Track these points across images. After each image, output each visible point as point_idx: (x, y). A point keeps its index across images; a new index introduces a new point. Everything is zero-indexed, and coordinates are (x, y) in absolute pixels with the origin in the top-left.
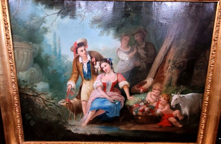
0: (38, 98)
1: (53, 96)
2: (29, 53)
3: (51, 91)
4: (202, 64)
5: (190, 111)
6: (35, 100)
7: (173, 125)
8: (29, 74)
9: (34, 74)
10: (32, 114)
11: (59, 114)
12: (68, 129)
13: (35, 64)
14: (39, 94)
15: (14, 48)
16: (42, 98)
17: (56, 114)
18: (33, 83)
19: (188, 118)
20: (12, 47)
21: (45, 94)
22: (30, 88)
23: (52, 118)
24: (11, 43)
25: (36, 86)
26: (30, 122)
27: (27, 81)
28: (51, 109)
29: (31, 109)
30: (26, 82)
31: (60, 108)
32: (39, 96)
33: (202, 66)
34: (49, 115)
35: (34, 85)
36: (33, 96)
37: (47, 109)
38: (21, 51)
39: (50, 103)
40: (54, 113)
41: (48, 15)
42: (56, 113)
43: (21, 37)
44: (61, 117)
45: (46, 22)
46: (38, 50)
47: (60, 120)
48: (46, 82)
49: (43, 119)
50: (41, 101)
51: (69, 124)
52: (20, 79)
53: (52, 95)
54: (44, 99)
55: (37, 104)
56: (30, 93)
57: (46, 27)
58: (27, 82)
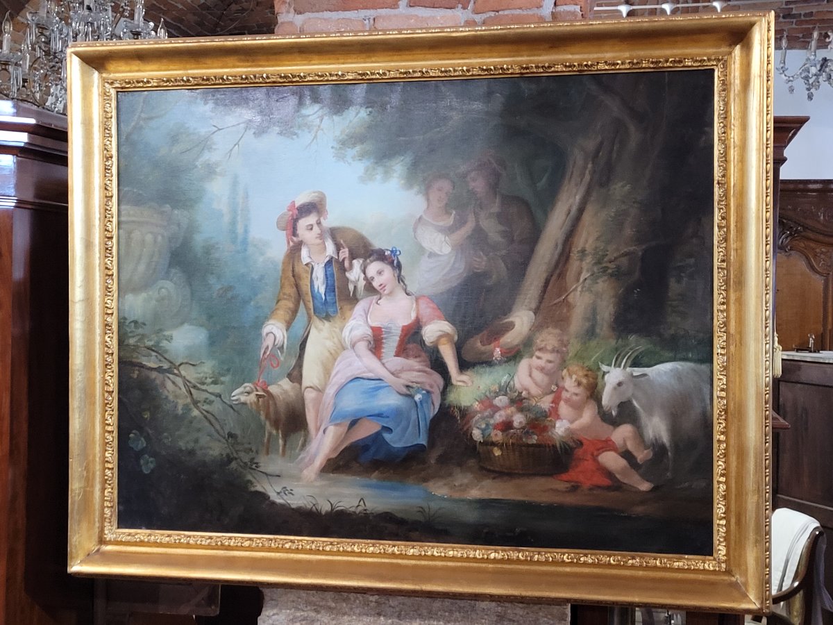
0: (171, 376)
1: (217, 371)
2: (160, 238)
3: (211, 355)
4: (692, 261)
5: (674, 430)
6: (163, 385)
7: (619, 481)
8: (154, 302)
9: (166, 302)
10: (150, 432)
11: (231, 435)
12: (259, 488)
13: (173, 271)
14: (177, 364)
15: (119, 223)
16: (184, 377)
17: (221, 432)
18: (161, 330)
19: (669, 454)
20: (115, 220)
21: (193, 365)
22: (152, 345)
23: (211, 448)
24: (115, 210)
25: (169, 339)
26: (142, 462)
27: (146, 323)
28: (208, 415)
29: (147, 415)
30: (142, 327)
31: (236, 414)
32: (176, 371)
33: (693, 269)
34: (200, 434)
35: (164, 336)
36: (159, 370)
37: (195, 417)
38: (139, 233)
39: (208, 395)
40: (217, 431)
41: (219, 129)
42: (222, 428)
43: (141, 192)
44: (238, 444)
45: (214, 147)
46: (185, 226)
47: (235, 455)
48: (202, 326)
49: (181, 450)
50: (180, 389)
51: (261, 469)
52: (126, 316)
53: (214, 366)
54: (190, 382)
55: (167, 397)
56: (149, 361)
57: (211, 162)
58: (145, 324)
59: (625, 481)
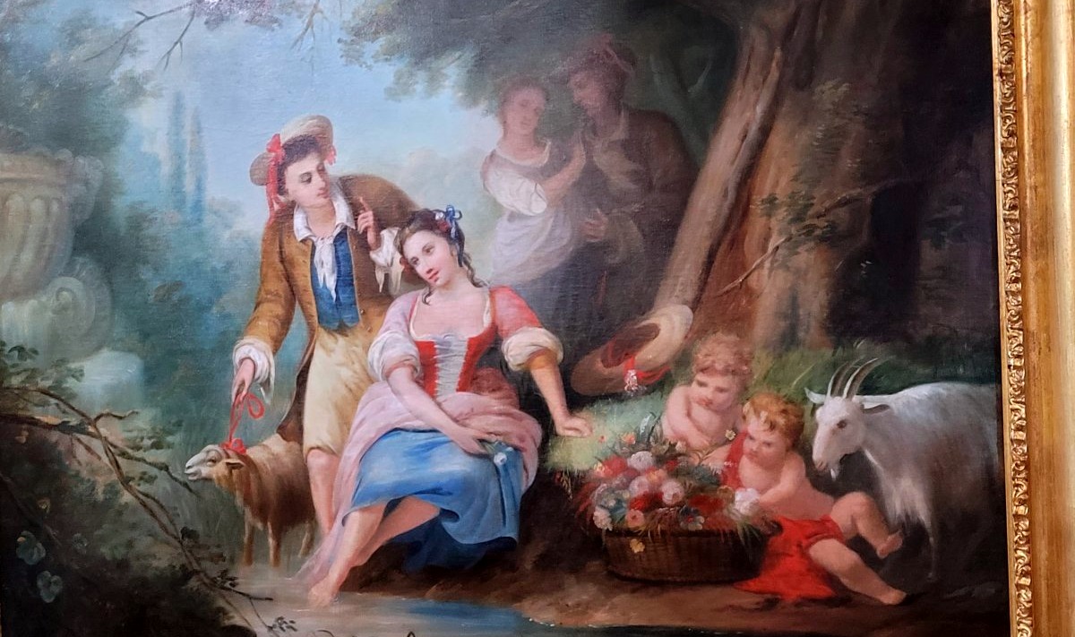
0: (82, 437)
1: (159, 427)
2: (55, 207)
3: (149, 400)
4: (958, 210)
5: (938, 500)
6: (71, 453)
7: (845, 588)
8: (51, 314)
9: (71, 313)
10: (52, 533)
11: (187, 533)
12: (237, 621)
13: (80, 260)
14: (93, 417)
16: (106, 439)
17: (171, 528)
18: (63, 361)
19: (931, 539)
21: (120, 418)
22: (50, 387)
23: (154, 556)
25: (78, 375)
26: (40, 583)
27: (39, 350)
28: (149, 502)
29: (45, 505)
30: (31, 357)
31: (194, 497)
32: (91, 429)
33: (960, 223)
34: (135, 534)
35: (69, 370)
36: (64, 427)
37: (126, 505)
38: (20, 199)
39: (146, 468)
40: (164, 527)
41: (148, 18)
42: (172, 522)
43: (20, 130)
44: (200, 547)
45: (140, 48)
46: (97, 185)
47: (195, 566)
48: (130, 351)
49: (104, 561)
50: (99, 458)
51: (240, 588)
52: (5, 340)
53: (154, 419)
54: (115, 447)
55: (77, 474)
56: (45, 414)
57: (135, 75)
58: (35, 352)
59: (857, 589)
